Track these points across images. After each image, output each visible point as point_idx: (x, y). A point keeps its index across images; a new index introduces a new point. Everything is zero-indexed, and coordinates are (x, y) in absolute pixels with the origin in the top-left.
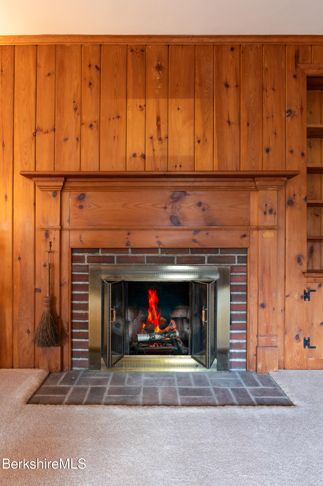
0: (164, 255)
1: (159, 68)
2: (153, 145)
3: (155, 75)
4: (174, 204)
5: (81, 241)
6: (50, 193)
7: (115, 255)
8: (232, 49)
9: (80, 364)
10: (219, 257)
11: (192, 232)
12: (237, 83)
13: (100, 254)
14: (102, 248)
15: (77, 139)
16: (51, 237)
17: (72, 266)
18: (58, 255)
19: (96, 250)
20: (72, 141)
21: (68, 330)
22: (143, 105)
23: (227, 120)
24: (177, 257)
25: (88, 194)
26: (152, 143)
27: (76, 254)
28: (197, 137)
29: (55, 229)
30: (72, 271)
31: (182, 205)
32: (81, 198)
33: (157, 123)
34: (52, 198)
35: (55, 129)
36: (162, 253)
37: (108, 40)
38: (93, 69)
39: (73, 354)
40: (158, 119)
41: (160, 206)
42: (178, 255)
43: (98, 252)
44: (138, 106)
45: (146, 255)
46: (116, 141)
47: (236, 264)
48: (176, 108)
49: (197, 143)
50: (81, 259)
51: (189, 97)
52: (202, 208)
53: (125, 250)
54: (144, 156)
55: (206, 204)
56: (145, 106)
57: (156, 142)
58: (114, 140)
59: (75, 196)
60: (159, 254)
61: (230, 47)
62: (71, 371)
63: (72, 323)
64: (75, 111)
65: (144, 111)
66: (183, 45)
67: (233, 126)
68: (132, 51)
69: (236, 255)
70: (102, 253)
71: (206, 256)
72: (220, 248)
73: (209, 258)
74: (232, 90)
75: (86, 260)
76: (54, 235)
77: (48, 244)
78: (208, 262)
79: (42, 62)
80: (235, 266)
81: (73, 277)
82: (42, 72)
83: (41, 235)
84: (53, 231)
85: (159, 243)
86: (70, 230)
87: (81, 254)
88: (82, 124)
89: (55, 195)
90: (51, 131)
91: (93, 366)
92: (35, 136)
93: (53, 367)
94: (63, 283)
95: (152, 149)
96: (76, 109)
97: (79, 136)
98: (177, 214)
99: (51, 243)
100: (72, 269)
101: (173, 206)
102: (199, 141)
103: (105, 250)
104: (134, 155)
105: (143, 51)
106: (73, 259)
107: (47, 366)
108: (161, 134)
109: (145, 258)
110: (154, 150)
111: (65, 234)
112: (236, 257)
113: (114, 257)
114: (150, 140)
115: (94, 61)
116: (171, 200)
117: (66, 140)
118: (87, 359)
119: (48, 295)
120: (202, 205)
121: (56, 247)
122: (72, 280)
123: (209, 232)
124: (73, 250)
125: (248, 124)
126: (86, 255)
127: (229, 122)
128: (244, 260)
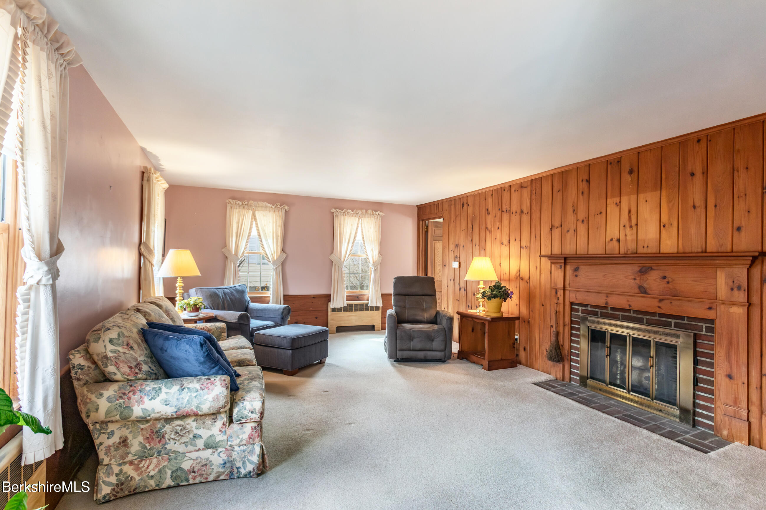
0: (635, 315)
1: (631, 172)
2: (625, 232)
3: (626, 178)
4: (642, 277)
5: (576, 298)
6: (558, 266)
7: (599, 311)
8: (699, 141)
9: (575, 380)
10: (685, 324)
11: (657, 300)
12: (703, 170)
13: (589, 309)
14: (590, 305)
15: (575, 231)
16: (559, 293)
17: (571, 314)
18: (562, 306)
19: (586, 306)
20: (572, 232)
21: (568, 355)
22: (618, 202)
23: (692, 204)
24: (646, 319)
25: (581, 267)
26: (625, 230)
27: (574, 307)
28: (663, 223)
29: (561, 289)
30: (571, 318)
31: (648, 278)
32: (576, 269)
33: (628, 215)
34: (559, 269)
35: (562, 225)
36: (633, 313)
37: (593, 161)
38: (585, 182)
39: (571, 373)
40: (630, 211)
41: (630, 277)
42: (648, 317)
43: (588, 307)
44: (615, 203)
45: (621, 313)
46: (599, 230)
47: (703, 333)
48: (644, 201)
49: (662, 227)
50: (577, 310)
51: (656, 190)
52: (666, 280)
53: (605, 308)
54: (619, 240)
55: (670, 278)
56: (620, 202)
57: (628, 228)
58: (598, 229)
59: (573, 268)
60: (631, 314)
61: (697, 139)
62: (570, 383)
63: (571, 352)
64: (574, 212)
65: (619, 206)
66: (651, 150)
67: (698, 210)
68: (611, 163)
69: (704, 325)
70: (590, 308)
71: (673, 321)
72: (687, 317)
73: (675, 323)
74: (698, 179)
75: (580, 312)
76: (561, 292)
77: (557, 298)
78: (675, 327)
79: (555, 184)
80: (703, 334)
81: (572, 322)
82: (555, 189)
83: (553, 292)
84: (560, 290)
85: (630, 306)
86: (570, 290)
87: (577, 307)
88: (577, 220)
89: (561, 268)
90: (560, 227)
91: (582, 384)
92: (551, 230)
93: (558, 376)
94: (565, 324)
95: (624, 234)
96: (574, 211)
97: (576, 229)
98: (645, 285)
99: (558, 297)
100: (571, 316)
101: (641, 278)
102: (664, 226)
103: (592, 306)
104: (612, 240)
105: (618, 162)
106: (572, 310)
107: (555, 375)
108: (631, 223)
109: (621, 316)
110: (626, 235)
111: (567, 293)
112: (704, 327)
113: (598, 312)
114: (623, 227)
115: (586, 177)
116: (640, 274)
117: (568, 231)
118: (578, 378)
119: (555, 330)
120: (667, 278)
121: (561, 300)
122: (571, 323)
123: (673, 301)
124: (572, 304)
125: (716, 206)
126: (580, 308)
127: (694, 207)
128: (711, 330)
